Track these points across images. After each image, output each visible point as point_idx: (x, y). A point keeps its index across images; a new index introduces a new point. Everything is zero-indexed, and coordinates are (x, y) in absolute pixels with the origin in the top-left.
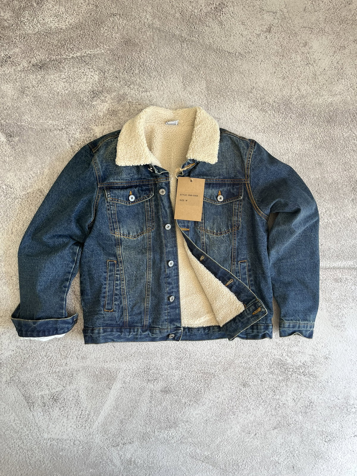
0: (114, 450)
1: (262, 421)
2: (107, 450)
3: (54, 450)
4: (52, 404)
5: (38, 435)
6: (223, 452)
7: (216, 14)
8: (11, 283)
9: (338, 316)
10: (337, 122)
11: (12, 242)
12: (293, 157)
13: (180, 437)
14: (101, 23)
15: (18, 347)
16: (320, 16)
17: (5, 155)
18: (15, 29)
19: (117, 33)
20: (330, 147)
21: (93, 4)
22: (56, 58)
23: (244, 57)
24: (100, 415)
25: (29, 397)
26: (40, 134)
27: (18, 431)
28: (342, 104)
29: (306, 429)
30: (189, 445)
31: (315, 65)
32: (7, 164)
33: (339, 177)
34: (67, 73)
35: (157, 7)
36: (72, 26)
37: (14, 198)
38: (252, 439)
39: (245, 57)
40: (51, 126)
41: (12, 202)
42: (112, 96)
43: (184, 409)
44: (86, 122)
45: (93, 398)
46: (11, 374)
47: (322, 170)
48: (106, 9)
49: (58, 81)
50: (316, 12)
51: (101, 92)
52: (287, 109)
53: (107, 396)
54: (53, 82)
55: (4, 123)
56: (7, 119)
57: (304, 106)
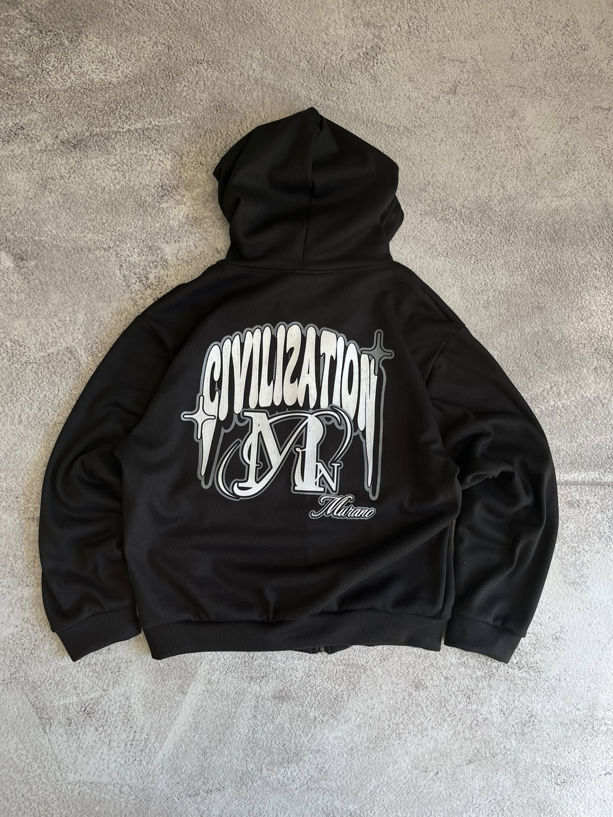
0: (190, 801)
1: (448, 750)
2: (179, 802)
3: (85, 802)
4: (84, 721)
5: (58, 775)
6: (380, 805)
7: (366, 63)
8: (16, 507)
9: (575, 565)
10: (568, 240)
11: (20, 438)
12: (496, 296)
13: (307, 779)
14: (177, 75)
15: (25, 620)
16: (537, 68)
17: (11, 291)
18: (32, 82)
19: (203, 92)
20: (556, 282)
21: (164, 44)
22: (101, 131)
23: (413, 134)
24: (167, 741)
25: (43, 709)
26: (72, 256)
27: (23, 769)
28: (575, 211)
29: (524, 761)
30: (322, 793)
31: (529, 148)
32: (15, 306)
33: (572, 331)
34: (118, 156)
35: (270, 50)
36: (128, 79)
37: (25, 363)
38: (432, 782)
39: (415, 133)
40: (89, 243)
41: (21, 370)
42: (194, 195)
43: (313, 728)
44: (149, 236)
45: (155, 709)
46: (13, 668)
47: (545, 318)
48: (185, 52)
49: (104, 169)
50: (531, 62)
51: (176, 188)
52: (484, 218)
53: (180, 706)
54: (95, 170)
55: (11, 236)
56: (15, 231)
57: (512, 214)
